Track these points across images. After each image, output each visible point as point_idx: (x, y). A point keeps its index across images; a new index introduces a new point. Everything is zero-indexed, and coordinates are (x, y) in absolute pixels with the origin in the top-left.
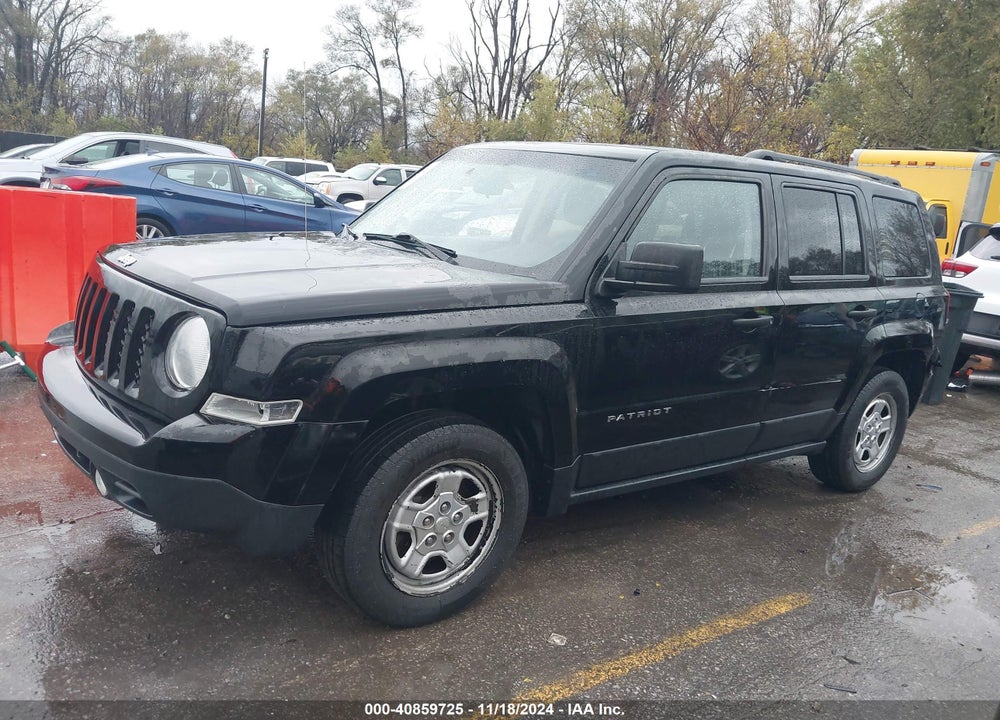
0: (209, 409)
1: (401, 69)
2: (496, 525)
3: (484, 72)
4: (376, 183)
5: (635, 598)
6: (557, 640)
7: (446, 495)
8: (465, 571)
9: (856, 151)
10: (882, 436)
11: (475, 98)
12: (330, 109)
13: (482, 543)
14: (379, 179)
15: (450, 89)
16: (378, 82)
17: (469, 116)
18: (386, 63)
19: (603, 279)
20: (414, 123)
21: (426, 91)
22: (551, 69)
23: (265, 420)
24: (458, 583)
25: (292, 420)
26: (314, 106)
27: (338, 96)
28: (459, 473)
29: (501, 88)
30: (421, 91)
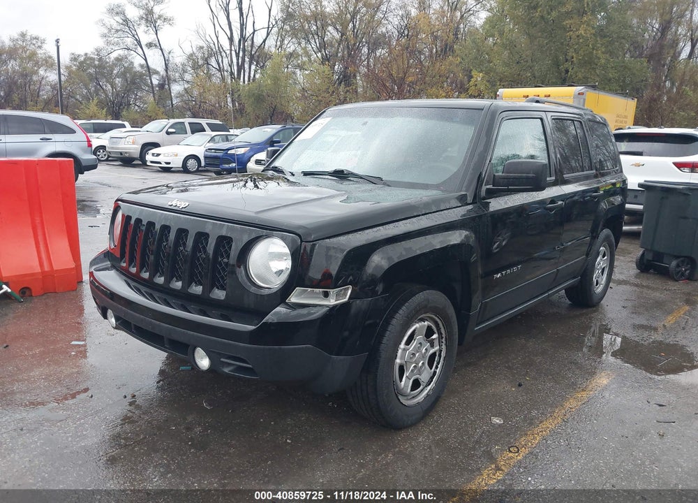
0: (293, 299)
1: (161, 49)
2: (443, 354)
3: (224, 49)
4: (168, 133)
5: (520, 388)
6: (497, 421)
7: (419, 338)
8: (430, 386)
9: (500, 90)
10: (603, 269)
11: (220, 68)
12: (107, 81)
13: (437, 367)
14: (170, 130)
15: (201, 62)
16: (146, 60)
17: (216, 80)
18: (150, 45)
19: (484, 188)
20: (176, 88)
21: (183, 65)
22: (271, 44)
23: (332, 302)
24: (428, 395)
25: (346, 299)
26: (95, 79)
27: (112, 72)
28: (426, 323)
29: (238, 60)
30: (179, 65)
